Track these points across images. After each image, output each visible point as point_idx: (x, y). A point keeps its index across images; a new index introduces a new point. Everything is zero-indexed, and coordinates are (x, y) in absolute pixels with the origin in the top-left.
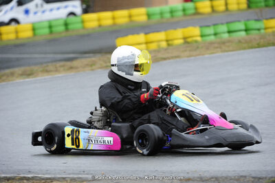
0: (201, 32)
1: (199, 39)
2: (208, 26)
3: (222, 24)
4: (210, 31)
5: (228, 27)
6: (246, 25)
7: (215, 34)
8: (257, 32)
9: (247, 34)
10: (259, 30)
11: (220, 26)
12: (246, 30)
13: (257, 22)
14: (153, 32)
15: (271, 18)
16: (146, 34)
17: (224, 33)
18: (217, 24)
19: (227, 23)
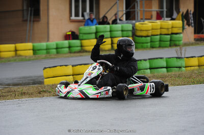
3: (145, 60)
6: (167, 62)
8: (178, 69)
9: (168, 71)
10: (180, 67)
11: (143, 62)
12: (167, 68)
13: (178, 60)
14: (81, 65)
15: (192, 57)
16: (73, 66)
17: (147, 69)
18: (140, 60)
19: (149, 59)
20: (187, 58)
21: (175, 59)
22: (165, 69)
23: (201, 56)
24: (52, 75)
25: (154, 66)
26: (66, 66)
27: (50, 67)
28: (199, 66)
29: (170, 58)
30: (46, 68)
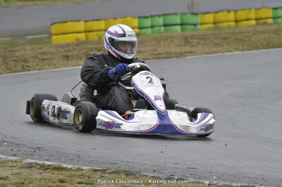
0: (139, 23)
1: (137, 30)
2: (146, 17)
3: (159, 16)
4: (148, 22)
5: (164, 20)
6: (181, 19)
7: (152, 27)
8: (193, 27)
9: (182, 30)
10: (195, 25)
11: (157, 18)
12: (181, 25)
13: (194, 16)
14: (93, 20)
15: (207, 13)
16: (86, 21)
17: (160, 26)
18: (154, 16)
19: (164, 15)
20: (202, 14)
21: (190, 15)
22: (178, 28)
23: (217, 12)
24: (62, 31)
25: (168, 23)
26: (78, 21)
27: (60, 23)
28: (214, 23)
29: (184, 14)
30: (54, 23)
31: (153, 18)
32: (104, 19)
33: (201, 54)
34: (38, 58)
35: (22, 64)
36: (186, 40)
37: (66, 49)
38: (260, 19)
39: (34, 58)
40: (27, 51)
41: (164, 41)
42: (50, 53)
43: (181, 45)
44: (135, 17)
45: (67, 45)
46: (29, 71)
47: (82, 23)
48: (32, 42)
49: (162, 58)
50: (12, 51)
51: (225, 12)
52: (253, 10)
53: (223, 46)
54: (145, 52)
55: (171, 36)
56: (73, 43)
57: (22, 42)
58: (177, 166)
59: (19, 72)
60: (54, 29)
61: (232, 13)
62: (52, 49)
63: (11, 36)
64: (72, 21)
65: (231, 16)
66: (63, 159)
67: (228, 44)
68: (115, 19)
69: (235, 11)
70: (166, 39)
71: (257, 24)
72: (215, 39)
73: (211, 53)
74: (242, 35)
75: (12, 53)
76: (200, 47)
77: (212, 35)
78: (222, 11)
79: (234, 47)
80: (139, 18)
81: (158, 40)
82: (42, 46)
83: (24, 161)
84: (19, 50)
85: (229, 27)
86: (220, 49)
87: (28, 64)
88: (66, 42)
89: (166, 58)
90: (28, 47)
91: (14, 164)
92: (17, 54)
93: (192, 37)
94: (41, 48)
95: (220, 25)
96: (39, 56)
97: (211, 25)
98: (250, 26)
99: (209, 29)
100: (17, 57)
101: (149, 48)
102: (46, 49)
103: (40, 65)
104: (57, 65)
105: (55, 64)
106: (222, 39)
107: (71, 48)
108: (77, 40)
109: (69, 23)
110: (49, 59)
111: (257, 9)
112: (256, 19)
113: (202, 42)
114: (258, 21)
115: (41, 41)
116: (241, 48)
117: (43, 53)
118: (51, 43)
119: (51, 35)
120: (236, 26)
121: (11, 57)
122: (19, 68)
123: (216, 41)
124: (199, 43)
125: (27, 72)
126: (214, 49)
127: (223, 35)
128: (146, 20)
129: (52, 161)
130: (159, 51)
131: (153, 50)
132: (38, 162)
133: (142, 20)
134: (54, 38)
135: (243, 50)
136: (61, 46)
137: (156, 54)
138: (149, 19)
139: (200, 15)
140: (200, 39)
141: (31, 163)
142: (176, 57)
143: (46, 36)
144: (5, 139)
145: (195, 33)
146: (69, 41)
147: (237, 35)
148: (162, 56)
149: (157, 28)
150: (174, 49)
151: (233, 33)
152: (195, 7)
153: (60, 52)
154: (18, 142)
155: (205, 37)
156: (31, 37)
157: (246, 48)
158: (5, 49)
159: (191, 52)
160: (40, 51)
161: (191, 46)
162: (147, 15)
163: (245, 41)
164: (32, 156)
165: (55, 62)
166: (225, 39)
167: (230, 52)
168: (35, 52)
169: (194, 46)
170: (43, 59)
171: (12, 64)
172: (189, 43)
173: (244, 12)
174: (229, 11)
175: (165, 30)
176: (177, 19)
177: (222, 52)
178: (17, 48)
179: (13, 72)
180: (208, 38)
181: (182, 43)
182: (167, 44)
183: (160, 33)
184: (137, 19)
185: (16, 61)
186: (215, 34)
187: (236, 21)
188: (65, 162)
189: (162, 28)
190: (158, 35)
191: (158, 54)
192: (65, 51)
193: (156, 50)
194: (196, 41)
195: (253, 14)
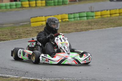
0: (68, 16)
1: (68, 20)
2: (72, 14)
3: (77, 13)
4: (72, 16)
5: (79, 15)
7: (74, 18)
8: (92, 17)
9: (87, 19)
10: (93, 16)
11: (76, 14)
12: (87, 17)
13: (92, 13)
14: (49, 16)
15: (98, 11)
16: (45, 16)
17: (77, 17)
18: (75, 13)
19: (79, 13)
20: (96, 12)
21: (90, 12)
22: (86, 18)
23: (102, 11)
25: (81, 16)
26: (42, 16)
27: (34, 17)
28: (101, 15)
29: (88, 12)
30: (32, 18)
31: (74, 14)
32: (53, 15)
33: (96, 29)
34: (25, 33)
35: (19, 35)
36: (89, 23)
37: (37, 28)
38: (121, 13)
39: (24, 33)
40: (21, 30)
41: (79, 24)
42: (30, 31)
43: (86, 26)
44: (66, 14)
45: (38, 27)
46: (22, 38)
47: (44, 17)
48: (22, 26)
49: (79, 31)
50: (14, 30)
51: (106, 11)
52: (118, 9)
53: (105, 25)
54: (71, 29)
55: (83, 22)
56: (40, 26)
57: (18, 26)
58: (87, 78)
59: (17, 39)
60: (32, 20)
61: (109, 11)
62: (31, 29)
63: (13, 24)
64: (39, 16)
65: (108, 12)
66: (38, 77)
67: (107, 24)
68: (58, 15)
69: (110, 10)
70: (80, 23)
71: (120, 15)
72: (101, 22)
73: (100, 29)
74: (113, 20)
75: (14, 31)
76: (95, 26)
77: (100, 21)
78: (104, 10)
79: (110, 25)
80: (68, 14)
81: (77, 23)
82: (26, 27)
83: (21, 78)
84: (17, 30)
85: (107, 17)
86: (104, 27)
87: (21, 36)
88: (37, 25)
89: (81, 31)
90: (21, 28)
91: (17, 79)
92: (16, 31)
93: (92, 22)
94: (27, 28)
95: (104, 16)
96: (26, 32)
97: (100, 17)
98: (117, 16)
99: (99, 18)
100: (16, 32)
101: (73, 27)
102: (29, 29)
103: (26, 36)
104: (34, 36)
105: (33, 35)
106: (105, 22)
107: (39, 28)
108: (42, 24)
109: (38, 17)
110: (30, 33)
111: (119, 9)
112: (119, 13)
113: (96, 24)
114: (120, 14)
115: (26, 25)
116: (113, 26)
117: (28, 31)
118: (30, 26)
119: (30, 22)
120: (111, 16)
121: (14, 33)
122: (17, 37)
123: (102, 23)
124: (95, 24)
125: (21, 39)
126: (101, 27)
127: (105, 21)
128: (71, 15)
129: (33, 77)
130: (78, 28)
131: (75, 28)
132: (27, 78)
133: (70, 15)
134: (32, 24)
135: (114, 27)
136: (35, 27)
137: (76, 30)
138: (73, 14)
139: (95, 12)
140: (95, 23)
141: (24, 79)
142: (85, 31)
143: (28, 23)
144: (12, 69)
145: (93, 20)
146: (39, 25)
147: (111, 21)
148: (79, 30)
149: (76, 18)
150: (84, 27)
151: (110, 20)
152: (92, 8)
153: (35, 30)
154: (18, 70)
155: (97, 22)
156: (22, 24)
157: (115, 26)
158: (11, 29)
159: (91, 28)
160: (26, 30)
161: (91, 26)
162: (72, 13)
163: (115, 23)
164: (24, 75)
165: (32, 34)
166: (106, 22)
167: (108, 28)
168: (24, 30)
169: (93, 26)
170: (28, 33)
171: (14, 36)
172: (90, 24)
173: (114, 10)
174: (107, 10)
175: (80, 19)
176: (85, 14)
177: (105, 28)
178: (16, 29)
179: (15, 39)
180: (99, 22)
181: (87, 25)
182: (81, 25)
183: (78, 20)
184: (67, 15)
185: (16, 34)
186: (102, 20)
187: (110, 14)
188: (39, 78)
189: (79, 18)
190: (77, 21)
191: (77, 30)
192: (37, 29)
193: (76, 28)
194: (93, 24)
195: (118, 11)
